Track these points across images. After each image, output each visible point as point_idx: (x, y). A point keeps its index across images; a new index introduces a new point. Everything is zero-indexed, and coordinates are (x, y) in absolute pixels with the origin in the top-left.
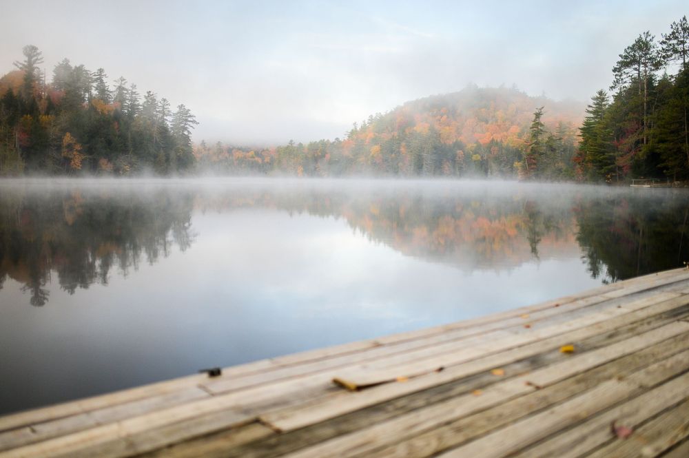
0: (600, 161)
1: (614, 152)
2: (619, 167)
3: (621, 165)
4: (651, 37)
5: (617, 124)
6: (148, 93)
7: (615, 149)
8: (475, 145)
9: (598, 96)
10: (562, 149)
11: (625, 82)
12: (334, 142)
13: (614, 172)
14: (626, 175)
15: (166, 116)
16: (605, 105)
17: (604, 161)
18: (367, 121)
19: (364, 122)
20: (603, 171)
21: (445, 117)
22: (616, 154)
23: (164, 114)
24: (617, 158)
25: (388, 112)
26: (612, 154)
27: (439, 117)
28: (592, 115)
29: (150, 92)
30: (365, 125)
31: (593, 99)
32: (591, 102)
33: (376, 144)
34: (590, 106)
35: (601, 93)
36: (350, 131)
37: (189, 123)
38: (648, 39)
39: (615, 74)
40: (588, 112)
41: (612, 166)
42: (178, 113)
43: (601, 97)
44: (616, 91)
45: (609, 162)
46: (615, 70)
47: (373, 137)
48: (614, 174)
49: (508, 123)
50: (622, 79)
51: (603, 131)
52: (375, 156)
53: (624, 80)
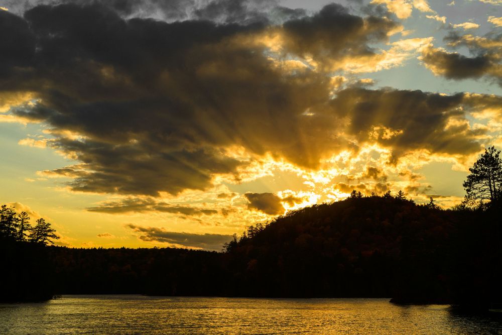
4: (496, 153)
6: (3, 207)
11: (478, 197)
15: (25, 230)
23: (23, 229)
25: (269, 223)
29: (5, 206)
30: (245, 236)
37: (48, 238)
38: (494, 155)
39: (466, 189)
42: (37, 227)
46: (465, 185)
50: (474, 194)
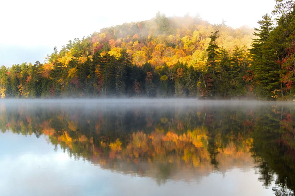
0: (266, 79)
1: (278, 71)
2: (283, 84)
3: (285, 82)
5: (279, 45)
7: (279, 67)
8: (163, 67)
9: (264, 20)
10: (239, 70)
11: (286, 7)
12: (35, 65)
13: (279, 88)
14: (289, 91)
16: (270, 29)
17: (270, 78)
18: (66, 46)
19: (64, 46)
20: (268, 87)
21: (137, 42)
22: (280, 71)
24: (280, 75)
26: (276, 72)
27: (131, 42)
28: (259, 38)
30: (64, 50)
31: (259, 23)
32: (258, 26)
33: (73, 66)
34: (256, 29)
35: (266, 18)
36: (50, 55)
40: (256, 34)
41: (276, 83)
43: (266, 21)
44: (279, 15)
45: (274, 79)
47: (71, 60)
48: (278, 90)
49: (192, 48)
50: (283, 5)
51: (268, 51)
52: (72, 76)
53: (285, 6)
